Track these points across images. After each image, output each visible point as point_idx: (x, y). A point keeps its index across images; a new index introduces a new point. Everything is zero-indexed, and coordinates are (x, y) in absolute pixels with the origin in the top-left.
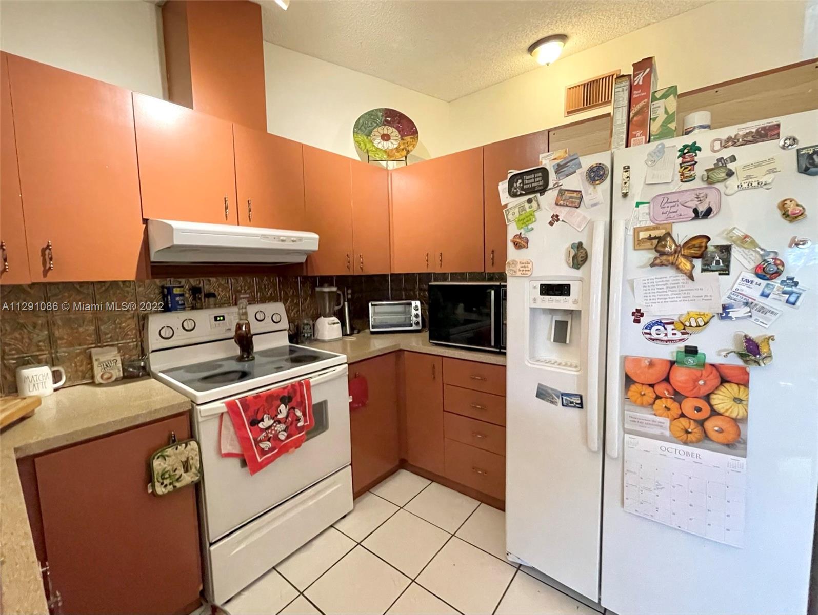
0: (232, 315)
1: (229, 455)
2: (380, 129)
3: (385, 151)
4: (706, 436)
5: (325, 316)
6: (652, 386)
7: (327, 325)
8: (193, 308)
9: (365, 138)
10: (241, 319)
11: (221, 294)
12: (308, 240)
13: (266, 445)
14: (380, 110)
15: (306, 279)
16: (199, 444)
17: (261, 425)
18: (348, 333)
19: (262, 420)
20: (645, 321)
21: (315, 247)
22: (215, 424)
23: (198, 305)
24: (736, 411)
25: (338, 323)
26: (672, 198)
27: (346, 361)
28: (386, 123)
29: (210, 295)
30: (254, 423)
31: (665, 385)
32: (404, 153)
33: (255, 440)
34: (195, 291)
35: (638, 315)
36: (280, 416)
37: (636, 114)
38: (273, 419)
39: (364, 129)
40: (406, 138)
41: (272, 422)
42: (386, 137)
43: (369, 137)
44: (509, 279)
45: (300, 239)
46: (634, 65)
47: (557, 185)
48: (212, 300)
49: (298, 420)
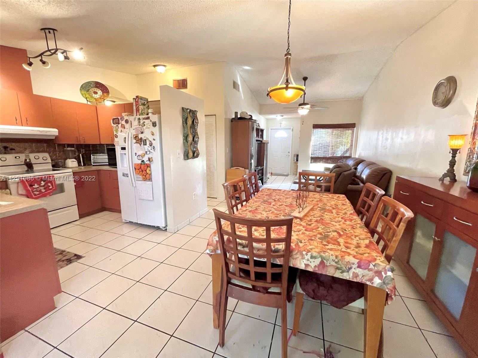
0: (23, 157)
1: (22, 195)
2: (93, 89)
3: (95, 99)
4: (146, 179)
5: (69, 159)
6: (139, 169)
7: (70, 162)
8: (5, 153)
9: (86, 92)
10: (26, 157)
11: (18, 149)
12: (53, 132)
13: (37, 193)
14: (93, 82)
15: (59, 145)
16: (10, 190)
17: (34, 187)
18: (82, 165)
19: (34, 185)
20: (137, 155)
21: (57, 134)
22: (16, 185)
23: (7, 153)
24: (150, 173)
25: (76, 161)
26: (138, 129)
27: (72, 171)
28: (96, 87)
29: (12, 149)
30: (31, 186)
31: (140, 169)
32: (103, 100)
33: (32, 191)
34: (5, 148)
35: (136, 154)
36: (42, 185)
37: (137, 108)
38: (39, 185)
39: (85, 89)
40: (104, 94)
41: (38, 186)
42: (96, 93)
43: (88, 92)
44: (116, 146)
45: (49, 131)
46: (136, 96)
47: (121, 123)
48: (13, 151)
49: (49, 186)
